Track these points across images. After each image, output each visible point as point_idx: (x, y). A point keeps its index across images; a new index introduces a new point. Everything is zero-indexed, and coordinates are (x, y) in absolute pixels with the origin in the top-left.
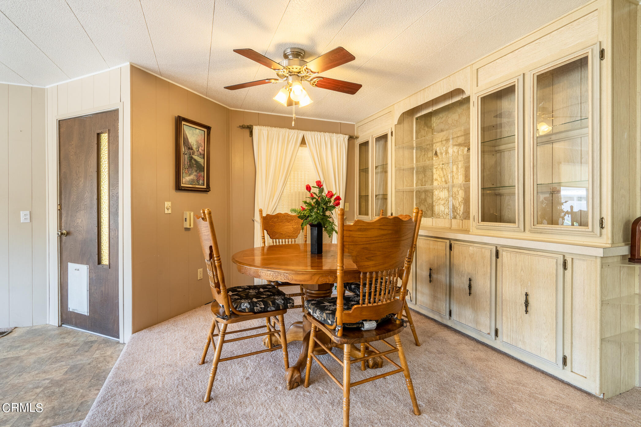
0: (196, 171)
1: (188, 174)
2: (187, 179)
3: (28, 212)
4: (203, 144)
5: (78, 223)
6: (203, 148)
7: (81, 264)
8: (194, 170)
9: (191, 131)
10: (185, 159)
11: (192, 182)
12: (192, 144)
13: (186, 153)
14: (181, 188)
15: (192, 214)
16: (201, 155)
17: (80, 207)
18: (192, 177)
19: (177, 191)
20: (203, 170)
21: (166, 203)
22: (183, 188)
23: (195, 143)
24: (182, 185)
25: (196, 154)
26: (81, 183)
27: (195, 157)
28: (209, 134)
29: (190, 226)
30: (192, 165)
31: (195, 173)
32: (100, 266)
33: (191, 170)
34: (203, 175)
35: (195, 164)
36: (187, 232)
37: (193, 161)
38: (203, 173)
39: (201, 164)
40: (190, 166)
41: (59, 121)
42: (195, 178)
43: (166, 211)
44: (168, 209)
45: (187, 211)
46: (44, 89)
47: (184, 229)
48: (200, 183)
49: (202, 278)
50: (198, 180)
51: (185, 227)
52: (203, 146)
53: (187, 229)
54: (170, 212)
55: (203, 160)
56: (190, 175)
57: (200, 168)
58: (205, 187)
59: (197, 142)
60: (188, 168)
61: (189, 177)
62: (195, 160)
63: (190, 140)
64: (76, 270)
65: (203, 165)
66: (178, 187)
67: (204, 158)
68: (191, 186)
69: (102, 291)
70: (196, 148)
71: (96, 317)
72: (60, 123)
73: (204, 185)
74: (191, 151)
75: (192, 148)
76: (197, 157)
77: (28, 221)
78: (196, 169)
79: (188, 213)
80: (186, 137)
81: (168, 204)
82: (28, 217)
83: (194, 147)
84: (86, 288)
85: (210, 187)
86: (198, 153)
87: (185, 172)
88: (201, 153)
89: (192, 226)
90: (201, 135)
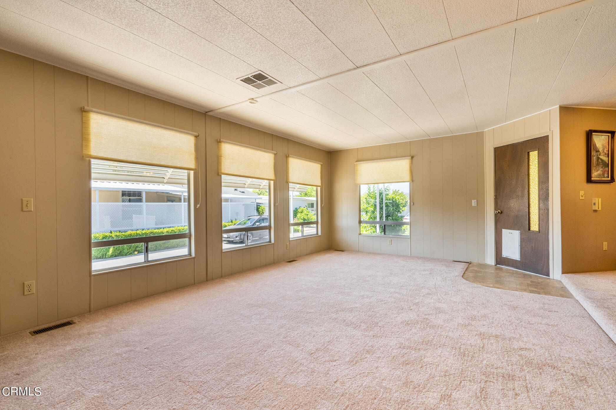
0: (602, 167)
1: (596, 170)
2: (595, 174)
3: (476, 201)
4: (608, 146)
5: (511, 206)
6: (607, 149)
7: (514, 230)
8: (600, 167)
9: (598, 138)
10: (594, 159)
11: (599, 176)
12: (599, 148)
13: (594, 155)
14: (592, 181)
15: (600, 200)
16: (606, 154)
17: (513, 197)
18: (599, 172)
19: (588, 183)
20: (607, 166)
21: (581, 192)
22: (594, 181)
23: (601, 147)
24: (592, 179)
25: (602, 155)
26: (513, 182)
27: (601, 157)
28: (613, 137)
29: (599, 209)
30: (599, 163)
31: (601, 169)
32: (530, 231)
33: (598, 167)
34: (607, 170)
35: (601, 163)
36: (595, 213)
37: (600, 160)
38: (607, 168)
39: (606, 162)
40: (598, 164)
41: (495, 148)
42: (601, 173)
43: (581, 198)
44: (582, 196)
45: (596, 198)
46: (483, 132)
47: (592, 211)
48: (605, 176)
49: (607, 249)
50: (603, 174)
51: (593, 209)
52: (608, 148)
53: (595, 211)
54: (583, 198)
55: (607, 158)
56: (597, 171)
57: (605, 165)
58: (609, 179)
59: (603, 145)
60: (596, 166)
61: (597, 173)
62: (601, 159)
63: (597, 145)
64: (509, 233)
65: (607, 162)
66: (589, 180)
67: (608, 157)
68: (598, 179)
69: (532, 246)
70: (602, 150)
71: (526, 262)
72: (496, 150)
73: (608, 178)
74: (598, 153)
75: (599, 150)
76: (602, 156)
77: (476, 205)
78: (602, 166)
79: (597, 199)
80: (594, 144)
81: (582, 193)
82: (476, 203)
83: (601, 150)
84: (518, 244)
85: (614, 179)
86: (604, 153)
87: (594, 169)
88: (605, 153)
89: (600, 209)
90: (606, 139)
